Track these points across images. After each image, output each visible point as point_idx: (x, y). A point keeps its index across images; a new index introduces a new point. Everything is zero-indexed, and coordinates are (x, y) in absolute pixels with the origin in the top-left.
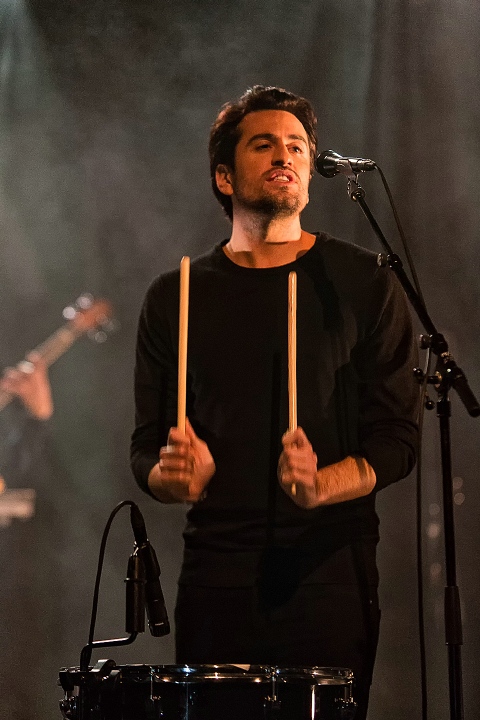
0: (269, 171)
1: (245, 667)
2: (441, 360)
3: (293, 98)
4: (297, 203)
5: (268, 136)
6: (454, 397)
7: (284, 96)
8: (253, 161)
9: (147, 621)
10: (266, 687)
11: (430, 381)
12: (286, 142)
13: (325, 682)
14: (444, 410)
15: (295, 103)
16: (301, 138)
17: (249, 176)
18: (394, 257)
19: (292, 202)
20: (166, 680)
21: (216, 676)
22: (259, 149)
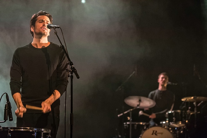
0: (42, 27)
1: (29, 128)
2: (71, 67)
3: (48, 14)
4: (47, 34)
5: (42, 20)
6: (74, 74)
7: (46, 13)
8: (39, 25)
9: (8, 118)
10: (33, 132)
11: (69, 71)
12: (46, 22)
13: (45, 132)
14: (72, 77)
15: (48, 15)
16: (49, 22)
17: (38, 28)
18: (63, 46)
19: (46, 34)
20: (12, 130)
21: (22, 130)
22: (40, 22)
